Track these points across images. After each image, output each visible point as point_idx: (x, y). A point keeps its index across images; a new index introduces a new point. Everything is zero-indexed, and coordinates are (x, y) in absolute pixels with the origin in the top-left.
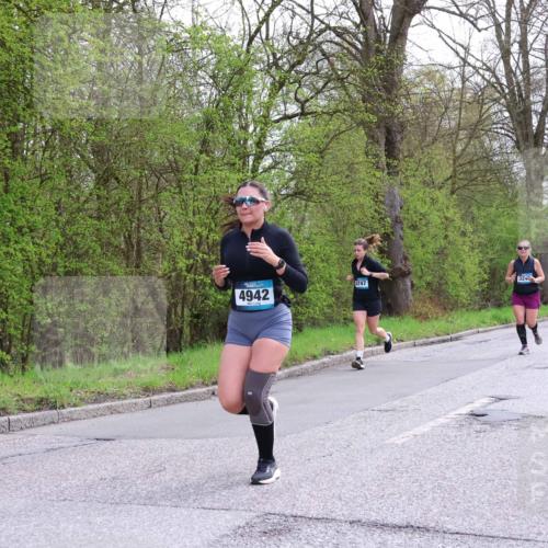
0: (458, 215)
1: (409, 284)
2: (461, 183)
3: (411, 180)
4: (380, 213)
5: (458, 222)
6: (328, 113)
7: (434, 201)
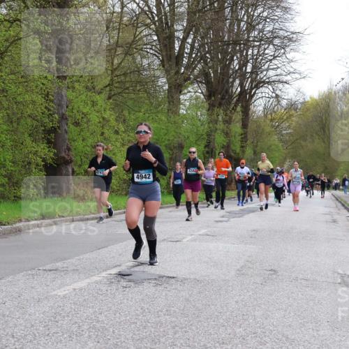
0: (113, 117)
1: (70, 170)
2: (116, 91)
3: (76, 85)
4: (49, 110)
5: (113, 123)
6: (9, 21)
7: (94, 104)
